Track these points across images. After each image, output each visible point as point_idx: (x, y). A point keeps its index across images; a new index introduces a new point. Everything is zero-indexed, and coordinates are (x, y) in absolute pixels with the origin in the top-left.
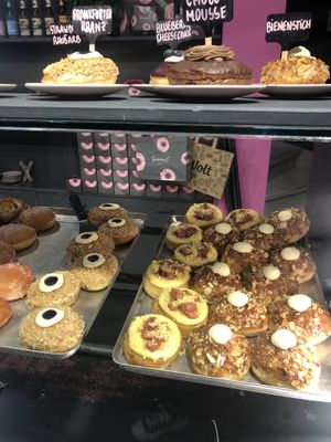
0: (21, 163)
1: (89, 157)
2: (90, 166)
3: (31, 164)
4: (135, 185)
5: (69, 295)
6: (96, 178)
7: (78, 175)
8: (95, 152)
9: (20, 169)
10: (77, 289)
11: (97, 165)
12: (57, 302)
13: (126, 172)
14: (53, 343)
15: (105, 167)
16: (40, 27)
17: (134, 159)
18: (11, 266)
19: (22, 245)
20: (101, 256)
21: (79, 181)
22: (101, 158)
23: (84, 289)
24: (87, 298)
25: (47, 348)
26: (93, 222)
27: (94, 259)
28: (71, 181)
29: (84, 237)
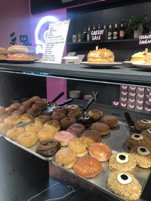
0: (93, 92)
1: (125, 92)
2: (124, 97)
3: (97, 93)
4: (146, 108)
5: (131, 167)
6: (126, 102)
7: (118, 100)
8: (128, 90)
9: (92, 95)
10: (135, 165)
11: (128, 97)
12: (125, 170)
13: (142, 101)
14: (127, 194)
15: (132, 98)
16: (111, 36)
17: (147, 95)
18: (101, 144)
19: (103, 134)
20: (147, 150)
21: (118, 103)
22: (131, 93)
23: (138, 166)
24: (138, 171)
25: (123, 196)
26: (137, 128)
27: (143, 150)
28: (114, 102)
29: (136, 136)
